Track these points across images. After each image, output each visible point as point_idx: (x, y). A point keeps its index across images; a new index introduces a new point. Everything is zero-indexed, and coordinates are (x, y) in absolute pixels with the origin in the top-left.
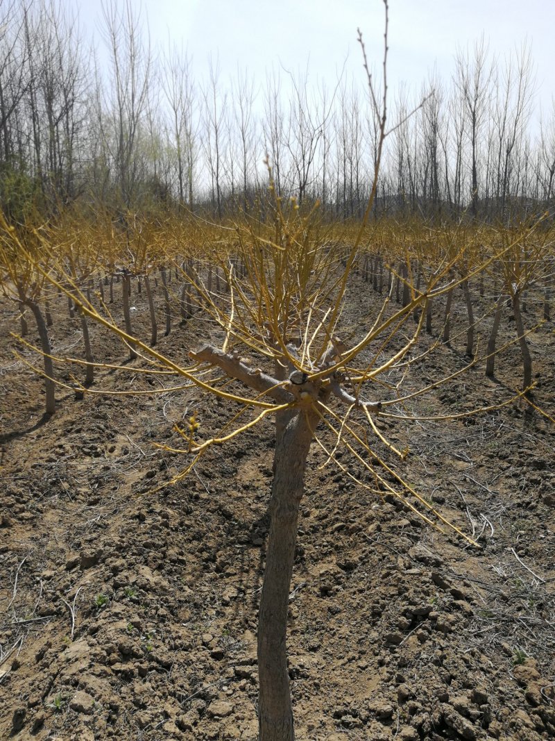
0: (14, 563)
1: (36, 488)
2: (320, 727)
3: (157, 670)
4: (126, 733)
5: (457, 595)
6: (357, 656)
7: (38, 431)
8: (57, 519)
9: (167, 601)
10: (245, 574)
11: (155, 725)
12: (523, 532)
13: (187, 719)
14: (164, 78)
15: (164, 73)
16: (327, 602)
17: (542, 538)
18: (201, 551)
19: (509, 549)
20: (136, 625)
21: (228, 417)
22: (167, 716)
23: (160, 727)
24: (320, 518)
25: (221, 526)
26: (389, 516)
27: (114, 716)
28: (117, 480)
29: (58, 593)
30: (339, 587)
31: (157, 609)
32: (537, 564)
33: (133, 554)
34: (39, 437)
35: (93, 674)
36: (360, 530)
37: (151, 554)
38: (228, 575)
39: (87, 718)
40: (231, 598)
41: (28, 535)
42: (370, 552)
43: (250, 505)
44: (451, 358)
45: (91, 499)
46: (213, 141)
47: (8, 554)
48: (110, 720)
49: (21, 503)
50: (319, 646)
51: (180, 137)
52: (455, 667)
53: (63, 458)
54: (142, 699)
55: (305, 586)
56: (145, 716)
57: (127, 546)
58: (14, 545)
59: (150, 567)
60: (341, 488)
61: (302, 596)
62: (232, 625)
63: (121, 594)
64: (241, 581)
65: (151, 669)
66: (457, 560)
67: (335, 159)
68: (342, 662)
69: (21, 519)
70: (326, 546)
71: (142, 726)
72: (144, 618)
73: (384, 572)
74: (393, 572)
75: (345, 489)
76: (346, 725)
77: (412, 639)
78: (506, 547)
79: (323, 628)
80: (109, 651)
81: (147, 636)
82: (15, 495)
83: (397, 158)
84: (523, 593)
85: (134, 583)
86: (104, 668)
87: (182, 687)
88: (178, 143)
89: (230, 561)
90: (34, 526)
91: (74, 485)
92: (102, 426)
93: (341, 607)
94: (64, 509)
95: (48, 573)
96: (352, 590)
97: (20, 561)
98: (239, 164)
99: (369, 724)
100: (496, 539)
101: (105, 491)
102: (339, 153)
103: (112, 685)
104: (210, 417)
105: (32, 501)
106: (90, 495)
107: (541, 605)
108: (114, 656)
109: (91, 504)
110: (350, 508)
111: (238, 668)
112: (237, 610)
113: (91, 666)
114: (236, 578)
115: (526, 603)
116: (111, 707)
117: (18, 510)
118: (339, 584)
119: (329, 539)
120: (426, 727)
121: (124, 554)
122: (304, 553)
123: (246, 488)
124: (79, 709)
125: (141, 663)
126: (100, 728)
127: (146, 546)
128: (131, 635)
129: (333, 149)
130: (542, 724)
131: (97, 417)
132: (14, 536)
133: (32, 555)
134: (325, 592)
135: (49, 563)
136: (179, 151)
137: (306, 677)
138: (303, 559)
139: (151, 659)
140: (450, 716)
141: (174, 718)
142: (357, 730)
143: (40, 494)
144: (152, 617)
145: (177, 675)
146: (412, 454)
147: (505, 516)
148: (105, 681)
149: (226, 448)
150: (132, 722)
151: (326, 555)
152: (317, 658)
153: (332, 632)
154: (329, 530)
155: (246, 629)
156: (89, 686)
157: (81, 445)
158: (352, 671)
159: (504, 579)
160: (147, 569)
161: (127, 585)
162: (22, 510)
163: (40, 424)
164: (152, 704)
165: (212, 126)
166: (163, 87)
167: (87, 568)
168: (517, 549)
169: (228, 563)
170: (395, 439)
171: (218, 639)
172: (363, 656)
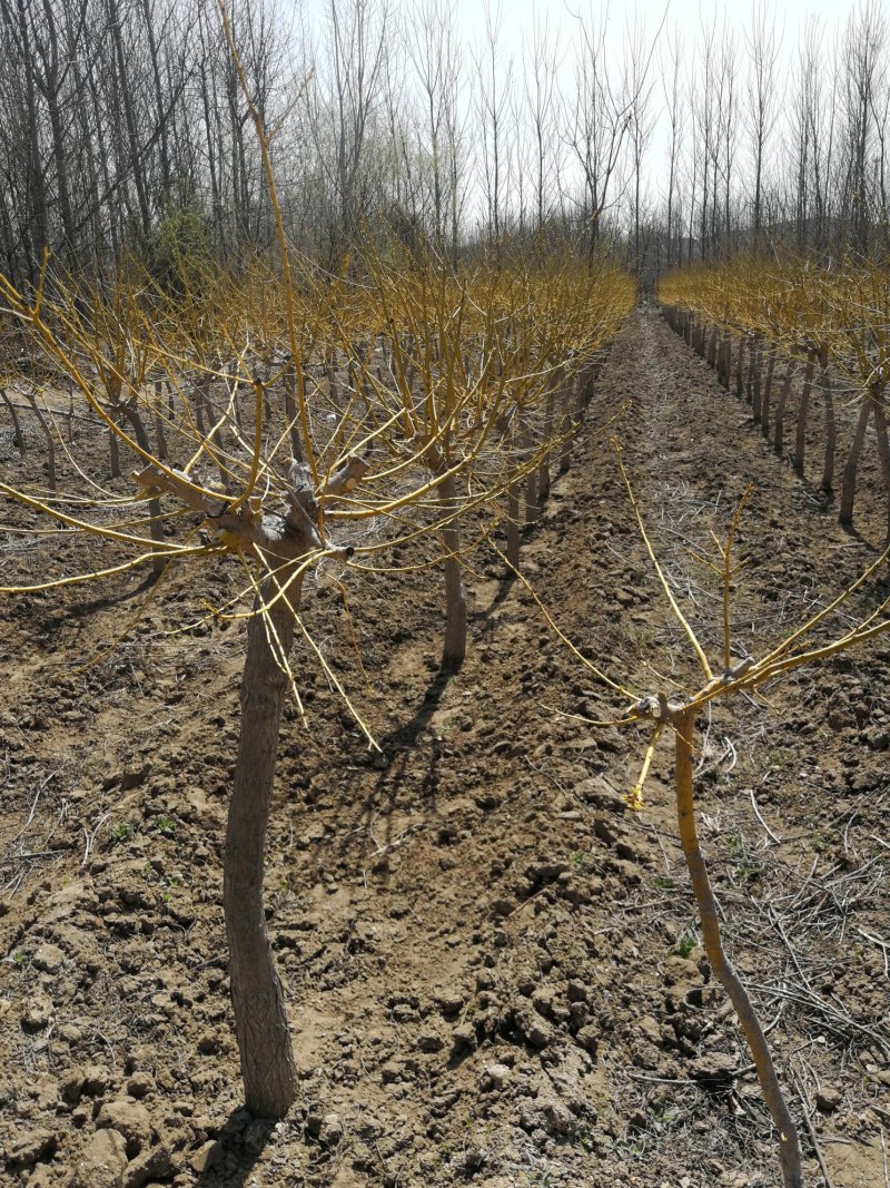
0: (38, 777)
1: (95, 678)
2: (362, 1017)
3: (171, 927)
4: (100, 1003)
5: (624, 853)
6: (452, 929)
7: (136, 598)
8: (116, 720)
9: (214, 838)
10: (346, 808)
11: (143, 995)
12: (777, 767)
13: (189, 993)
14: (413, 39)
15: (412, 30)
16: (443, 853)
17: (802, 778)
18: (292, 772)
19: (746, 792)
20: (157, 866)
21: (402, 582)
22: (161, 985)
23: (148, 999)
24: (482, 734)
25: (335, 739)
26: (571, 733)
27: (89, 980)
28: (216, 669)
29: (83, 821)
30: (468, 833)
31: (195, 847)
32: (782, 816)
33: (189, 772)
34: (134, 607)
35: (74, 924)
36: (525, 752)
37: (210, 772)
38: (321, 808)
39: (46, 978)
40: (312, 840)
41: (70, 741)
42: (524, 785)
43: (391, 710)
44: (795, 494)
45: (170, 695)
46: (490, 141)
47: (33, 767)
48: (83, 985)
49: (68, 697)
50: (407, 912)
51: (438, 137)
52: (565, 950)
53: (146, 636)
54: (132, 962)
55: (421, 829)
56: (129, 983)
57: (184, 761)
58: (44, 755)
59: (205, 790)
60: (525, 690)
61: (413, 842)
62: (298, 875)
63: (150, 823)
64: (336, 817)
65: (162, 925)
66: (655, 803)
67: (690, 163)
68: (431, 934)
69: (64, 720)
70: (474, 774)
71: (123, 995)
72: (173, 857)
73: (528, 814)
74: (540, 814)
75: (530, 692)
76: (398, 1017)
77: (528, 909)
78: (743, 788)
79: (421, 888)
80: (103, 898)
81: (168, 881)
82: (63, 686)
83: (797, 155)
84: (734, 856)
85: (174, 810)
86: (92, 918)
87: (197, 951)
88: (435, 147)
89: (328, 789)
90: (81, 730)
91: (152, 675)
92: (216, 592)
93: (455, 861)
94: (130, 709)
95: (77, 793)
96: (482, 838)
97: (46, 776)
98: (531, 179)
99: (428, 1018)
100: (732, 776)
101: (193, 685)
102: (696, 150)
103: (100, 940)
104: (373, 581)
105: (87, 695)
106: (171, 690)
107: (756, 875)
108: (111, 903)
109: (171, 702)
110: (526, 721)
111: (282, 933)
112: (316, 856)
113: (74, 914)
114: (331, 813)
115: (733, 871)
116: (88, 969)
117: (61, 707)
118: (469, 827)
119: (483, 763)
120: (489, 1027)
121: (177, 771)
122: (438, 782)
123: (394, 686)
124: (41, 967)
125: (150, 916)
126: (65, 993)
127: (209, 761)
128: (145, 878)
129: (688, 144)
130: (674, 1038)
131: (213, 579)
132: (48, 742)
133: (65, 769)
134: (446, 839)
135: (85, 780)
136: (436, 161)
137: (370, 951)
138: (435, 790)
139: (165, 912)
140: (521, 1014)
141: (172, 990)
142: (411, 1024)
143: (100, 686)
144: (187, 858)
145: (196, 935)
146: (659, 644)
147: (762, 741)
148: (90, 935)
149: (382, 626)
150: (113, 989)
151: (470, 786)
152: (398, 927)
153: (431, 894)
154: (488, 751)
155: (317, 882)
156: (63, 939)
157: (179, 619)
158: (436, 948)
159: (715, 834)
160: (199, 792)
161: (162, 812)
162: (69, 708)
163: (142, 588)
164: (148, 969)
165: (490, 116)
166: (412, 55)
167: (128, 789)
168: (759, 792)
169: (324, 791)
170: (639, 620)
171: (271, 893)
172: (459, 929)
